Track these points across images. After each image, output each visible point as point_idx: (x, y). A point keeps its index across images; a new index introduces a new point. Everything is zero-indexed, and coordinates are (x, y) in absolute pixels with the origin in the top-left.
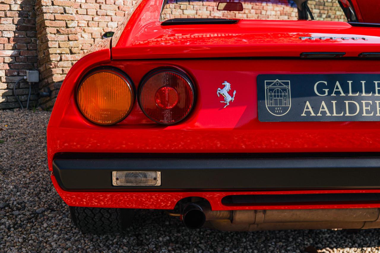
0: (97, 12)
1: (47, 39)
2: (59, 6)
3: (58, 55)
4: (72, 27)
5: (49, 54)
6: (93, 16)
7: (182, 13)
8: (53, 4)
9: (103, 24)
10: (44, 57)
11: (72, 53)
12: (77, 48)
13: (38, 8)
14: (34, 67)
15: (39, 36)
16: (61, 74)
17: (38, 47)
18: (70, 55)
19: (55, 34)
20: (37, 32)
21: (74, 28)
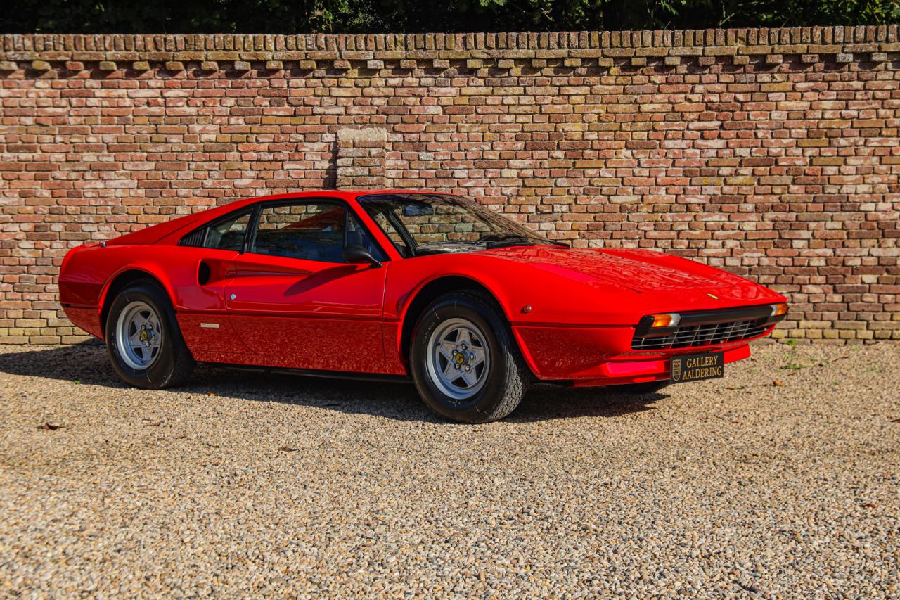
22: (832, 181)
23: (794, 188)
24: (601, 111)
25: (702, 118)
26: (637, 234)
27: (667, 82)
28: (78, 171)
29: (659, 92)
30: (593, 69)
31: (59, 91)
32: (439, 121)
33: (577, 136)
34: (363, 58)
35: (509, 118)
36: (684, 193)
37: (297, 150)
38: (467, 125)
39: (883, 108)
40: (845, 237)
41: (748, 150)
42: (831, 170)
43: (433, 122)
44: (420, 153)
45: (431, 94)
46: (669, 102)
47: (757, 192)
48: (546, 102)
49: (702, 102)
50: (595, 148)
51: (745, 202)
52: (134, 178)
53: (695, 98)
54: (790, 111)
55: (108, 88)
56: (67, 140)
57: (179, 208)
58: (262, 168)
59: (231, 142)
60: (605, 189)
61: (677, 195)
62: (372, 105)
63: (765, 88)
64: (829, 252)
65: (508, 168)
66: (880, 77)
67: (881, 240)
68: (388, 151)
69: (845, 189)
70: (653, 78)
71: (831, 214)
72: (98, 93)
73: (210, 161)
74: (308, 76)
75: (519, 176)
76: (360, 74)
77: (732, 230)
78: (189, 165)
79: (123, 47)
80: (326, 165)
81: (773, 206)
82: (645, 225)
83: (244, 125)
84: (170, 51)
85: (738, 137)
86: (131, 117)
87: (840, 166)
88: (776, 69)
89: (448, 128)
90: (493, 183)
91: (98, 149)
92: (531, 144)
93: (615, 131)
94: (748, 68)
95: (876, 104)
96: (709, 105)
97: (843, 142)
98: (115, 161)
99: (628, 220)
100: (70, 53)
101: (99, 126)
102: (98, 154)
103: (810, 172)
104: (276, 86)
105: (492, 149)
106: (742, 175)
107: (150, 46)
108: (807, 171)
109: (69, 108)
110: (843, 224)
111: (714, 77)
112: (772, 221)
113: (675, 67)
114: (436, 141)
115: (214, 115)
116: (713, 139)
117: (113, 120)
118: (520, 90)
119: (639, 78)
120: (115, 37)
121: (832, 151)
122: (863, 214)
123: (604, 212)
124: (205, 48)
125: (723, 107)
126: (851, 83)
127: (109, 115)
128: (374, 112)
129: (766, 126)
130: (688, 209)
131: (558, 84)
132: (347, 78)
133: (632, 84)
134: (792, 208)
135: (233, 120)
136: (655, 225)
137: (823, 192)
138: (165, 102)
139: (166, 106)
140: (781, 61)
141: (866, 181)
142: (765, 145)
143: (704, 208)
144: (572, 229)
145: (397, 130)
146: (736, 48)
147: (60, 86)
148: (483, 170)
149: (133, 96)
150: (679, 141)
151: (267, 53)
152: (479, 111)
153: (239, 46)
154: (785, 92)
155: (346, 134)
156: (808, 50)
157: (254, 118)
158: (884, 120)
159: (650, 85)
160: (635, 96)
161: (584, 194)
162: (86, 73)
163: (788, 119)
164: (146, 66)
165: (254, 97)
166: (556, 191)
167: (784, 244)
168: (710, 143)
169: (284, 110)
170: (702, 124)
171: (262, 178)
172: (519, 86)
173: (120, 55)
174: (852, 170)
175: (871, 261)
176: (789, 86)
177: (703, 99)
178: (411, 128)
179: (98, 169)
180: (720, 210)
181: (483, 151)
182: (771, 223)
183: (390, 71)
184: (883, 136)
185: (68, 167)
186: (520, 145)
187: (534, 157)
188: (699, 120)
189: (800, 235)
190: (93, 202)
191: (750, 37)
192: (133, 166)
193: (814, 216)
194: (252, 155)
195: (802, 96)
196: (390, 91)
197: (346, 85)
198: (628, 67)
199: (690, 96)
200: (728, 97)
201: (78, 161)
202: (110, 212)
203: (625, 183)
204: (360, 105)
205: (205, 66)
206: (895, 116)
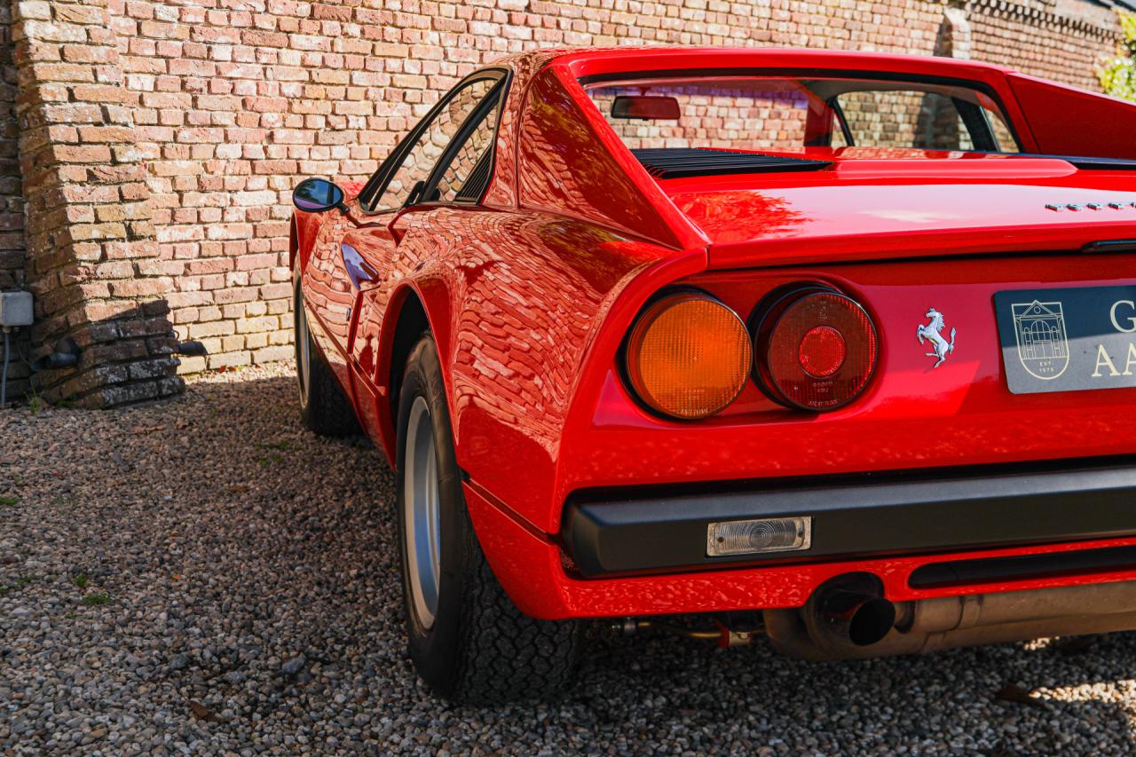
0: (186, 115)
1: (64, 198)
2: (88, 102)
3: (94, 243)
4: (128, 163)
5: (70, 242)
6: (175, 129)
7: (409, 112)
8: (72, 98)
9: (203, 152)
10: (49, 250)
11: (132, 237)
12: (145, 222)
13: (27, 110)
14: (15, 281)
15: (30, 190)
16: (106, 299)
17: (26, 221)
18: (127, 243)
19: (81, 184)
20: (25, 178)
21: (134, 164)
44: (158, 6)
50: (399, 24)
60: (409, 92)
65: (289, 47)
75: (303, 65)
85: (543, 25)
90: (268, 73)
92: (318, 7)
105: (266, 11)
116: (520, 25)
144: (371, 158)
148: (253, 49)
150: (486, 24)
161: (385, 99)
163: (587, 6)
166: (353, 92)
168: (517, 31)
181: (254, 12)
184: (656, 40)
186: (304, 8)
187: (324, 31)
206: (666, 15)
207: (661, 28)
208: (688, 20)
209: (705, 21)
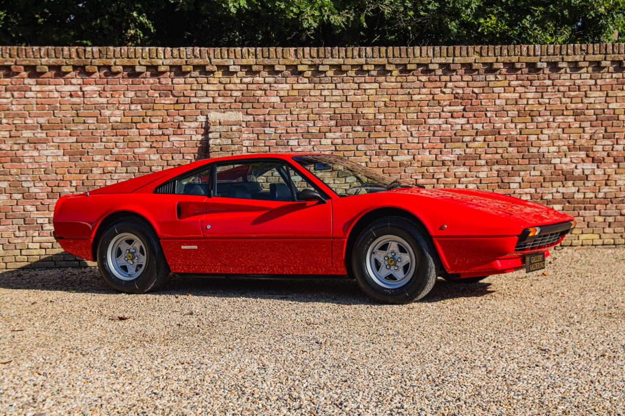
22: (533, 145)
23: (510, 149)
24: (387, 100)
25: (452, 104)
26: (411, 181)
27: (429, 81)
28: (19, 144)
29: (424, 87)
30: (381, 72)
31: (4, 87)
32: (278, 107)
33: (371, 117)
34: (226, 64)
35: (326, 105)
36: (441, 154)
37: (179, 128)
38: (297, 109)
39: (564, 97)
40: (542, 180)
41: (482, 125)
42: (533, 138)
43: (274, 108)
44: (265, 129)
45: (272, 88)
46: (431, 94)
47: (487, 152)
48: (350, 94)
49: (452, 93)
50: (383, 124)
51: (480, 159)
52: (61, 148)
53: (447, 91)
54: (507, 100)
55: (42, 85)
56: (10, 122)
57: (94, 169)
58: (154, 140)
59: (132, 122)
60: (389, 151)
61: (436, 155)
62: (231, 96)
63: (491, 84)
64: (533, 191)
65: (325, 138)
66: (562, 77)
67: (565, 182)
68: (243, 127)
69: (542, 150)
70: (420, 78)
71: (533, 166)
72: (34, 88)
73: (117, 136)
74: (187, 76)
75: (332, 143)
76: (223, 75)
77: (472, 177)
78: (101, 138)
79: (54, 56)
80: (200, 137)
81: (497, 161)
82: (416, 175)
83: (141, 110)
84: (88, 58)
85: (475, 116)
86: (59, 105)
87: (538, 135)
88: (498, 72)
89: (284, 111)
90: (315, 148)
91: (34, 128)
92: (340, 122)
93: (396, 113)
94: (481, 72)
95: (560, 95)
96: (457, 95)
97: (540, 119)
98: (47, 136)
99: (405, 172)
100: (14, 60)
101: (34, 111)
102: (34, 131)
103: (520, 139)
104: (164, 83)
105: (314, 125)
106: (478, 141)
107: (74, 55)
108: (518, 138)
109: (12, 99)
110: (541, 172)
111: (459, 77)
112: (497, 171)
113: (434, 70)
114: (276, 120)
115: (119, 103)
116: (459, 118)
117: (45, 107)
118: (332, 86)
119: (411, 78)
120: (48, 49)
121: (534, 125)
122: (553, 166)
123: (389, 167)
124: (114, 56)
125: (465, 97)
126: (545, 81)
127: (42, 104)
128: (233, 101)
129: (492, 109)
130: (444, 164)
131: (358, 82)
132: (214, 77)
133: (406, 82)
134: (509, 163)
135: (133, 107)
136: (422, 175)
137: (529, 152)
138: (84, 94)
139: (84, 97)
140: (502, 67)
141: (555, 144)
142: (491, 121)
143: (454, 163)
145: (249, 113)
146: (474, 58)
147: (5, 83)
148: (308, 140)
149: (60, 90)
150: (438, 119)
151: (158, 60)
152: (305, 100)
153: (139, 55)
154: (504, 87)
155: (214, 116)
156: (519, 60)
157: (148, 106)
158: (565, 105)
159: (418, 82)
160: (409, 90)
162: (24, 74)
163: (506, 104)
164: (70, 69)
165: (148, 91)
167: (505, 186)
168: (457, 121)
169: (170, 100)
170: (452, 108)
171: (154, 147)
172: (332, 83)
173: (52, 61)
174: (546, 137)
175: (558, 196)
176: (506, 83)
177: (452, 92)
178: (258, 111)
179: (34, 143)
180: (464, 165)
181: (308, 127)
182: (497, 173)
183: (244, 73)
184: (564, 115)
185: (11, 141)
186: (333, 123)
187: (343, 131)
188: (450, 105)
189: (514, 179)
190: (30, 166)
191: (483, 51)
192: (60, 140)
193: (523, 167)
194: (147, 132)
195: (515, 90)
196: (244, 87)
197: (214, 82)
198: (404, 70)
199: (444, 90)
200: (468, 90)
201: (19, 137)
202: (43, 173)
203: (403, 148)
204: (223, 96)
205: (114, 69)
206: (571, 103)
207: (567, 109)
208: (591, 103)
209: (606, 102)
